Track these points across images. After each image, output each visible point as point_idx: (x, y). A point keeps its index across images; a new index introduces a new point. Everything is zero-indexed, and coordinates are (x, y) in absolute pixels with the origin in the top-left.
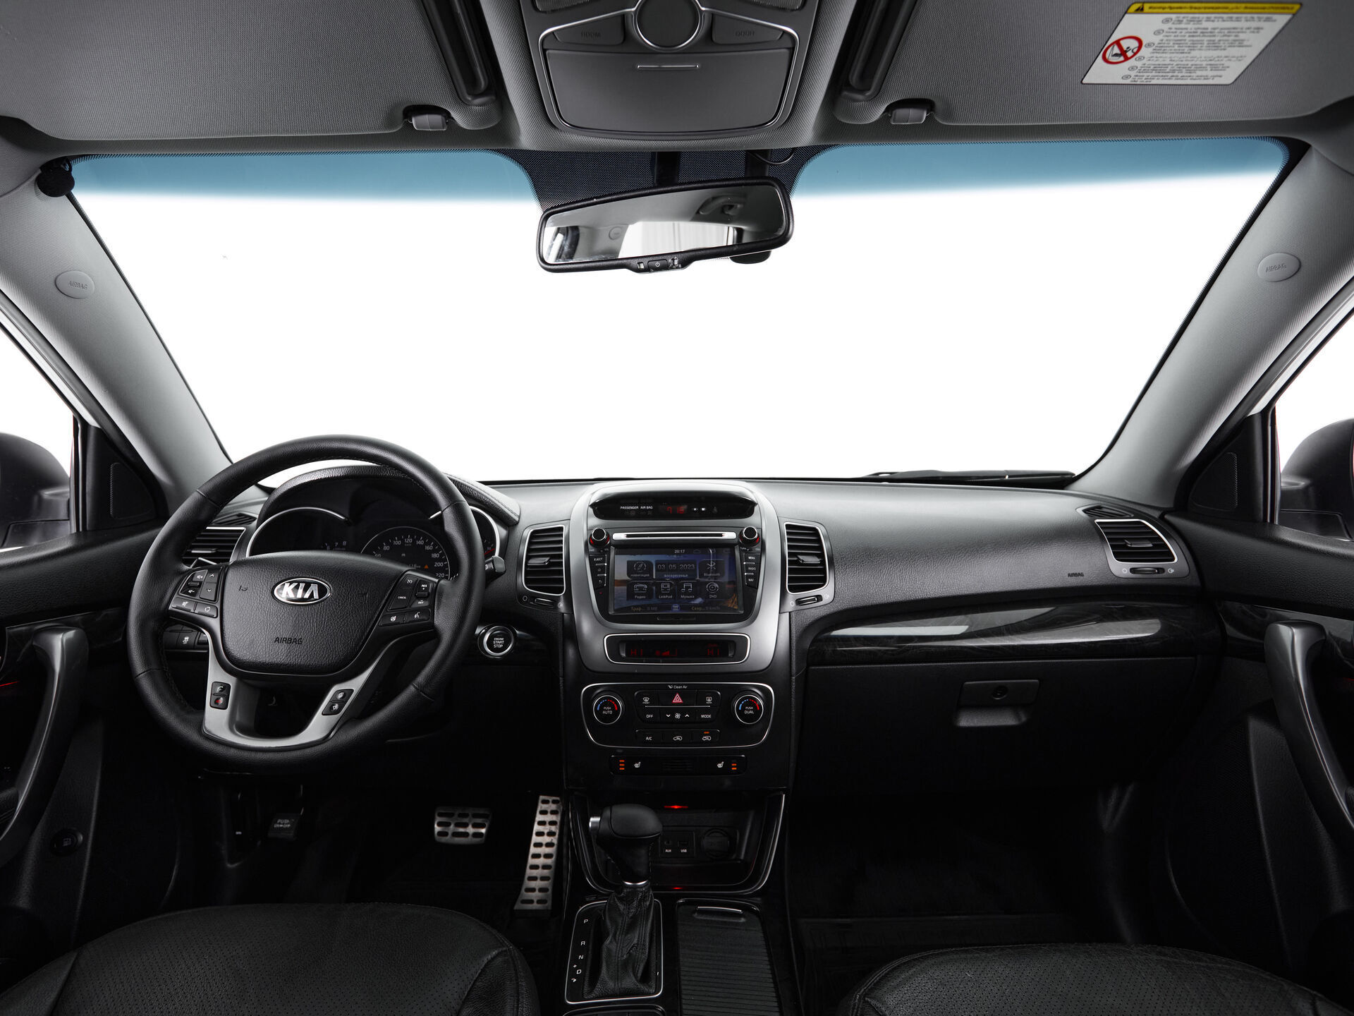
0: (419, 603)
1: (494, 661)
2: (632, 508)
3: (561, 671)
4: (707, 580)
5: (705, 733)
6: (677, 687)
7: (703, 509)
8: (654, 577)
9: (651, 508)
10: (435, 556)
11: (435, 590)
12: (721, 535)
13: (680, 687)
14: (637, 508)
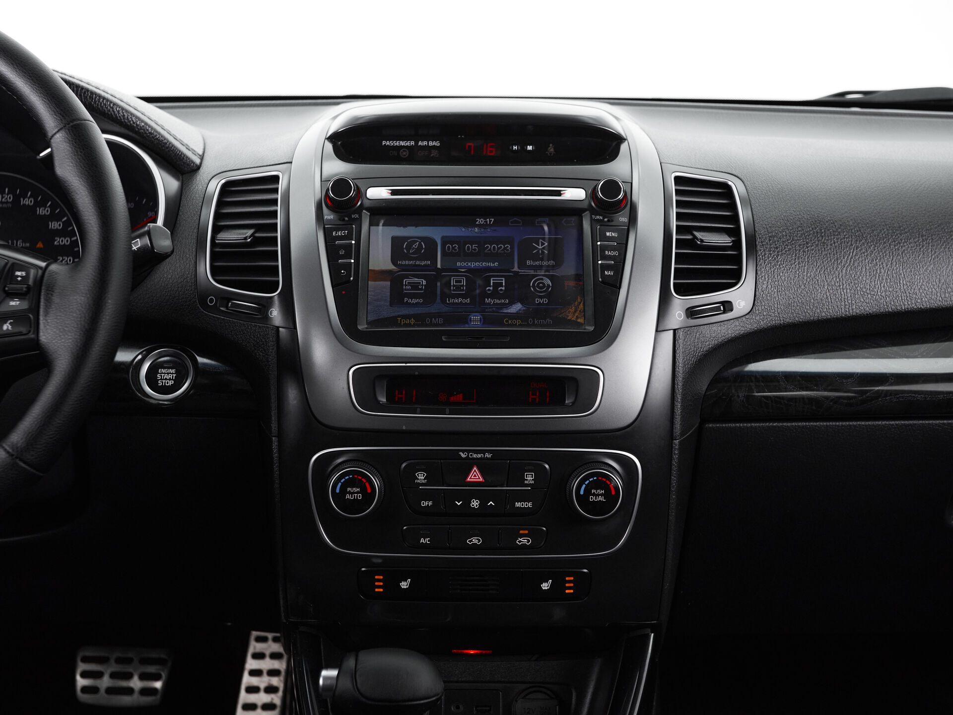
0: (12, 303)
1: (158, 409)
2: (402, 143)
3: (274, 426)
4: (532, 272)
5: (521, 532)
6: (475, 456)
7: (530, 148)
8: (439, 266)
9: (437, 144)
10: (55, 225)
11: (39, 281)
12: (559, 193)
13: (479, 456)
14: (413, 143)
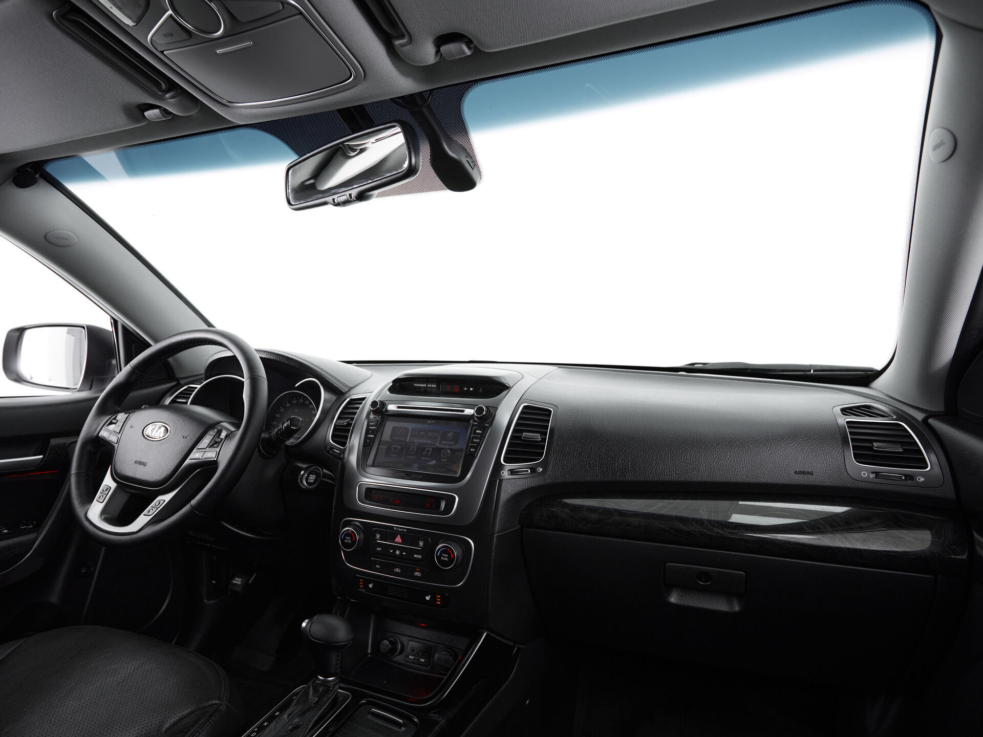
1: (308, 491)
2: (422, 385)
4: (444, 447)
5: (417, 569)
6: (400, 530)
7: (471, 389)
8: (407, 441)
9: (435, 386)
11: (226, 437)
12: (463, 411)
13: (401, 530)
14: (425, 385)
